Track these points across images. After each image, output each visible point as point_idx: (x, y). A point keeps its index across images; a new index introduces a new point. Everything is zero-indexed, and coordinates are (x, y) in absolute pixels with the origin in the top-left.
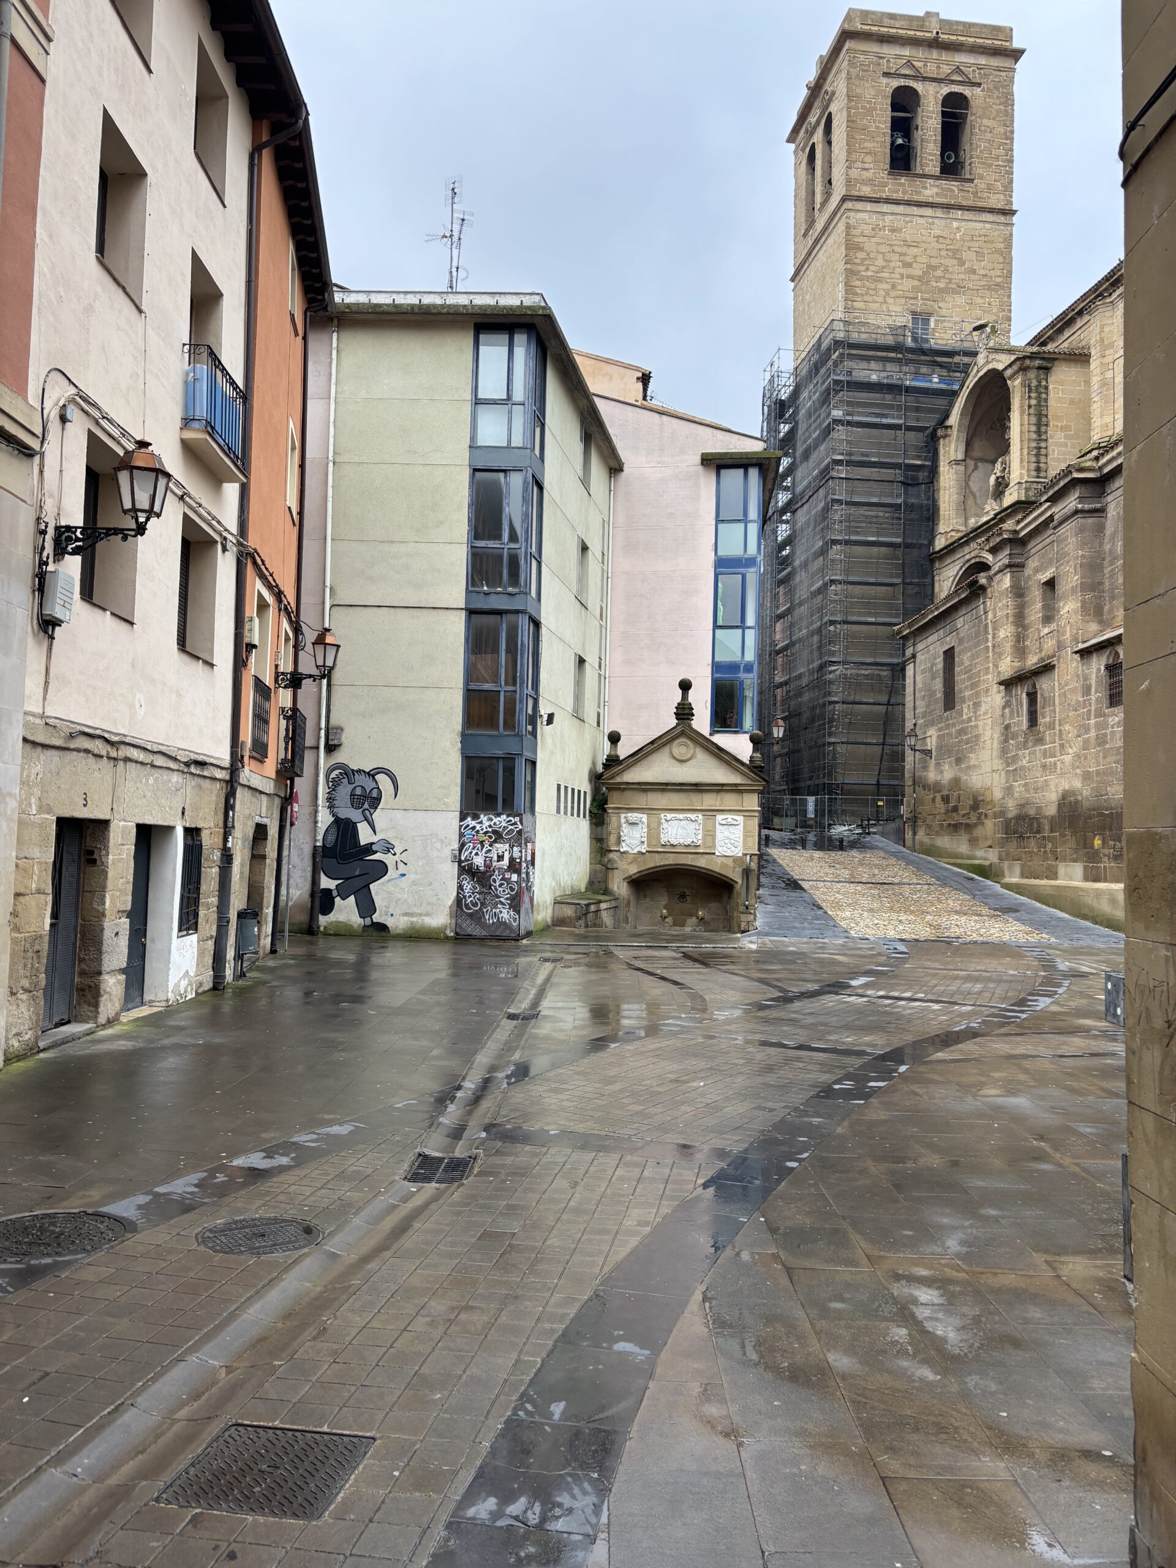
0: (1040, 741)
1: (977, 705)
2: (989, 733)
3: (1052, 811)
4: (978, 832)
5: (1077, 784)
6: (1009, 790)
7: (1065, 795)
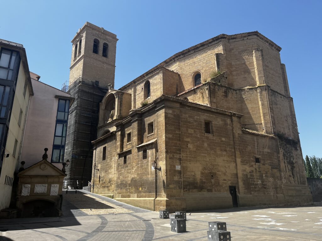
0: (127, 167)
1: (111, 159)
2: (114, 165)
3: (129, 182)
4: (110, 188)
5: (136, 176)
6: (119, 178)
7: (133, 178)
